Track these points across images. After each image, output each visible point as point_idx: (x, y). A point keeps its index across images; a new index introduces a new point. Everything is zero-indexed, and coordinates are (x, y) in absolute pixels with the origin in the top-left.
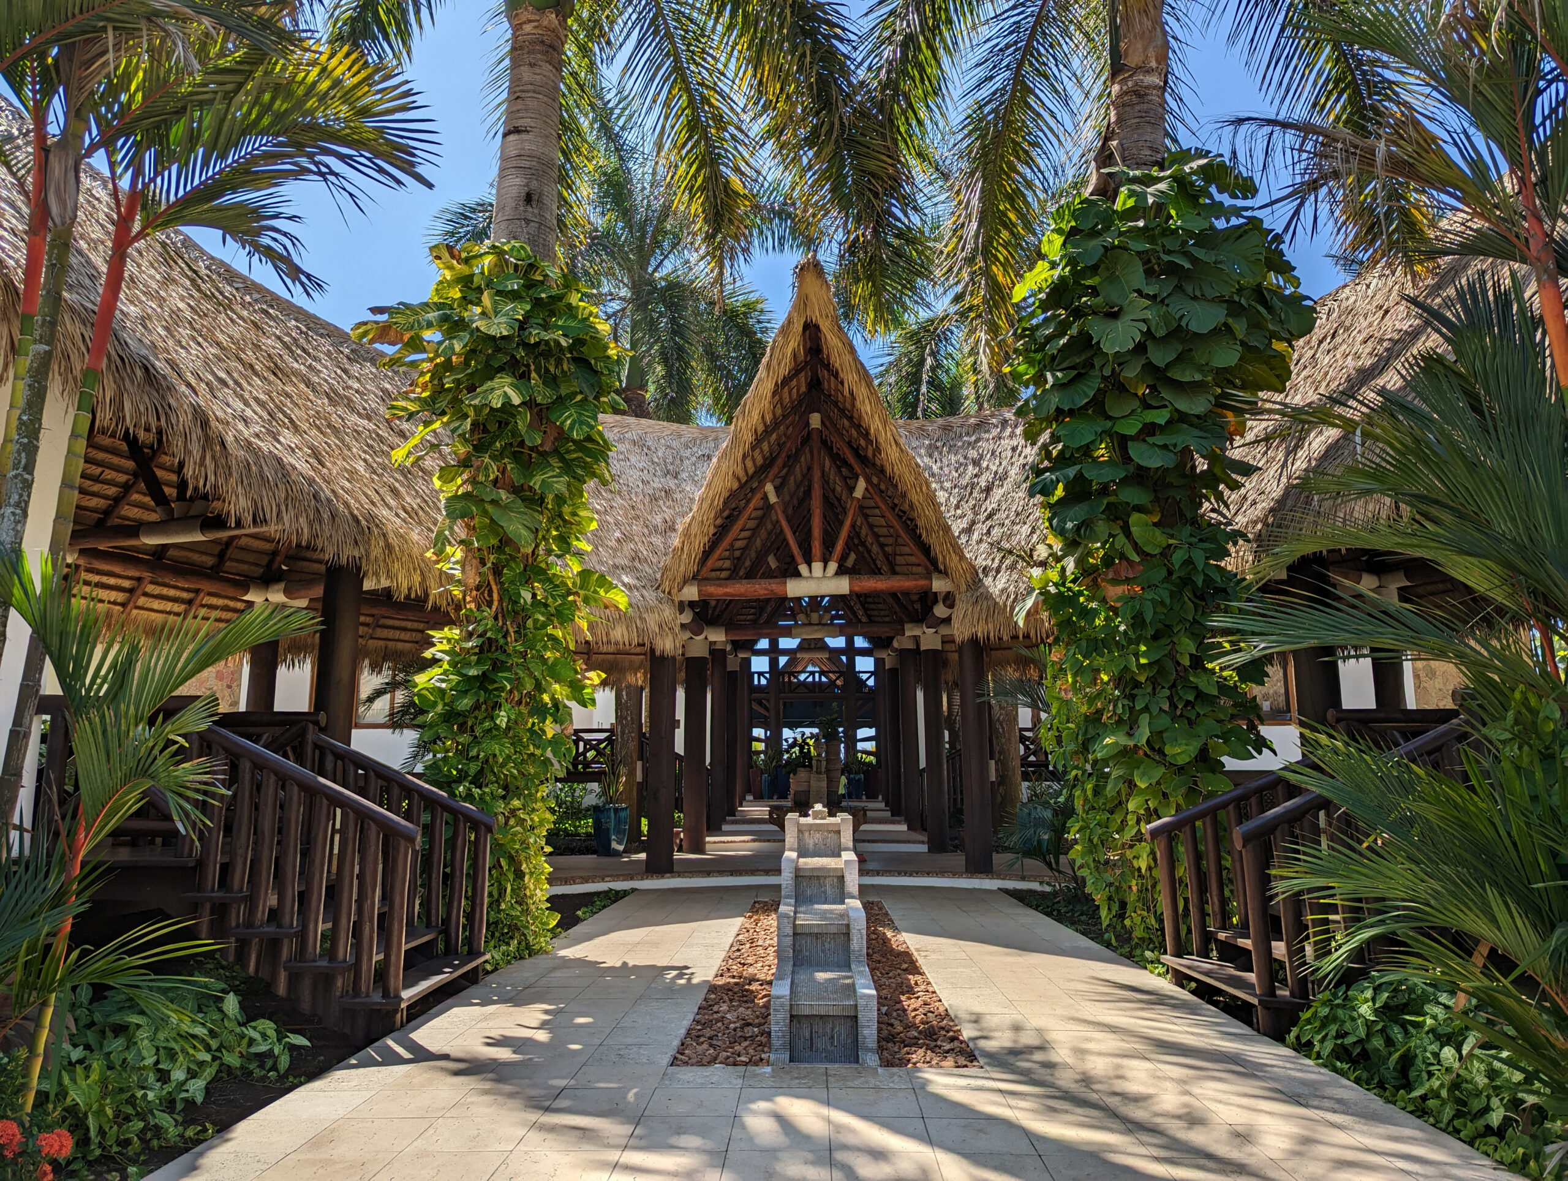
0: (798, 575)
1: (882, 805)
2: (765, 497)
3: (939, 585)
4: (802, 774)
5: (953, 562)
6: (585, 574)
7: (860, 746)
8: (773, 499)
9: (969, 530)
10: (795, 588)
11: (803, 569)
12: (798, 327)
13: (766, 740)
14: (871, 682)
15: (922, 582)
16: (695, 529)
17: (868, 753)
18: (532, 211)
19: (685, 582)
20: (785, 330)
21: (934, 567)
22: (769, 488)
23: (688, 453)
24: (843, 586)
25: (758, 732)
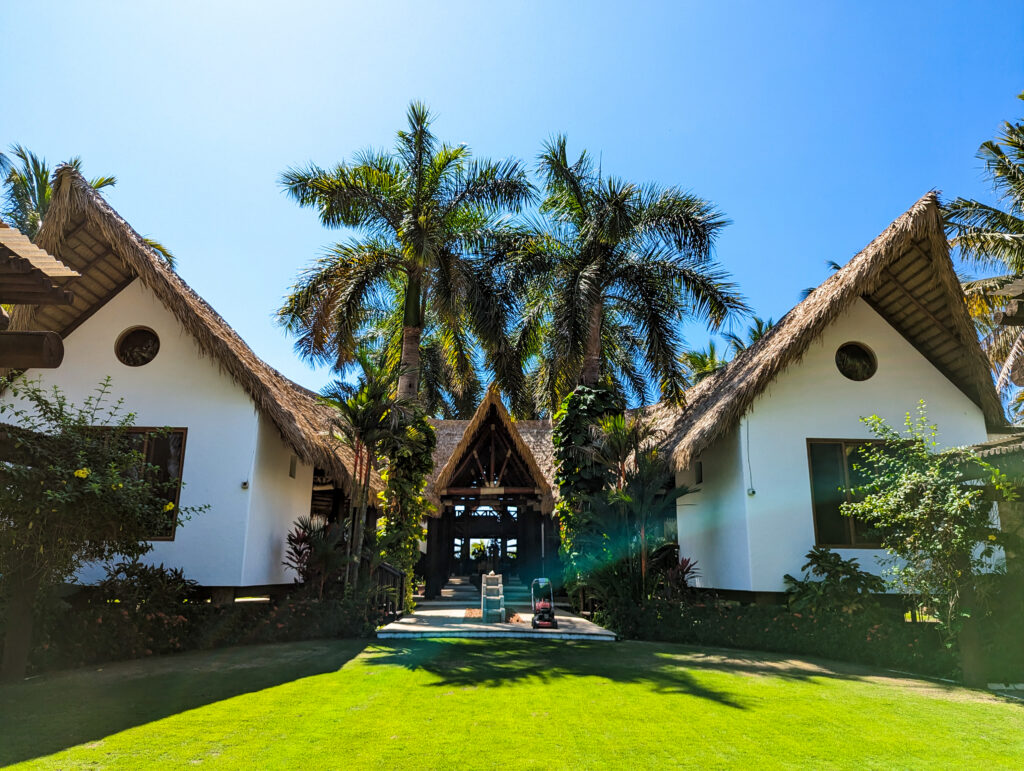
0: (485, 486)
1: (518, 579)
2: (473, 456)
3: (537, 491)
4: (484, 563)
5: (542, 484)
6: (424, 501)
7: (509, 549)
8: (476, 456)
9: (549, 471)
10: (484, 491)
11: (487, 484)
12: (488, 404)
13: (462, 546)
14: (515, 516)
15: (531, 490)
16: (448, 471)
17: (513, 553)
18: (411, 390)
19: (443, 488)
20: (484, 405)
21: (535, 485)
22: (475, 452)
23: (441, 432)
24: (501, 491)
25: (457, 541)
